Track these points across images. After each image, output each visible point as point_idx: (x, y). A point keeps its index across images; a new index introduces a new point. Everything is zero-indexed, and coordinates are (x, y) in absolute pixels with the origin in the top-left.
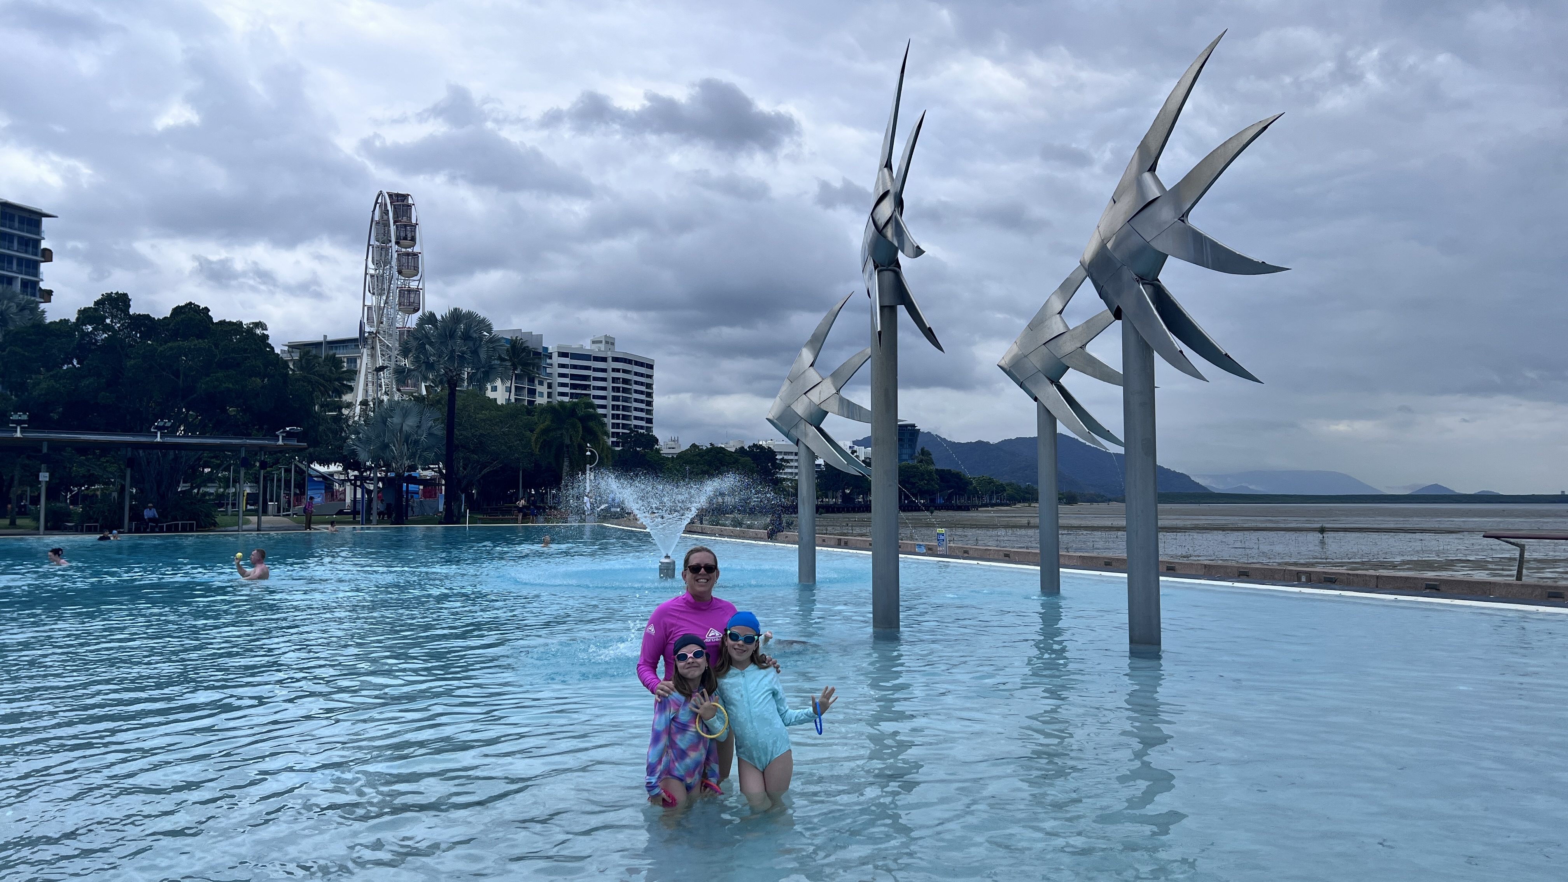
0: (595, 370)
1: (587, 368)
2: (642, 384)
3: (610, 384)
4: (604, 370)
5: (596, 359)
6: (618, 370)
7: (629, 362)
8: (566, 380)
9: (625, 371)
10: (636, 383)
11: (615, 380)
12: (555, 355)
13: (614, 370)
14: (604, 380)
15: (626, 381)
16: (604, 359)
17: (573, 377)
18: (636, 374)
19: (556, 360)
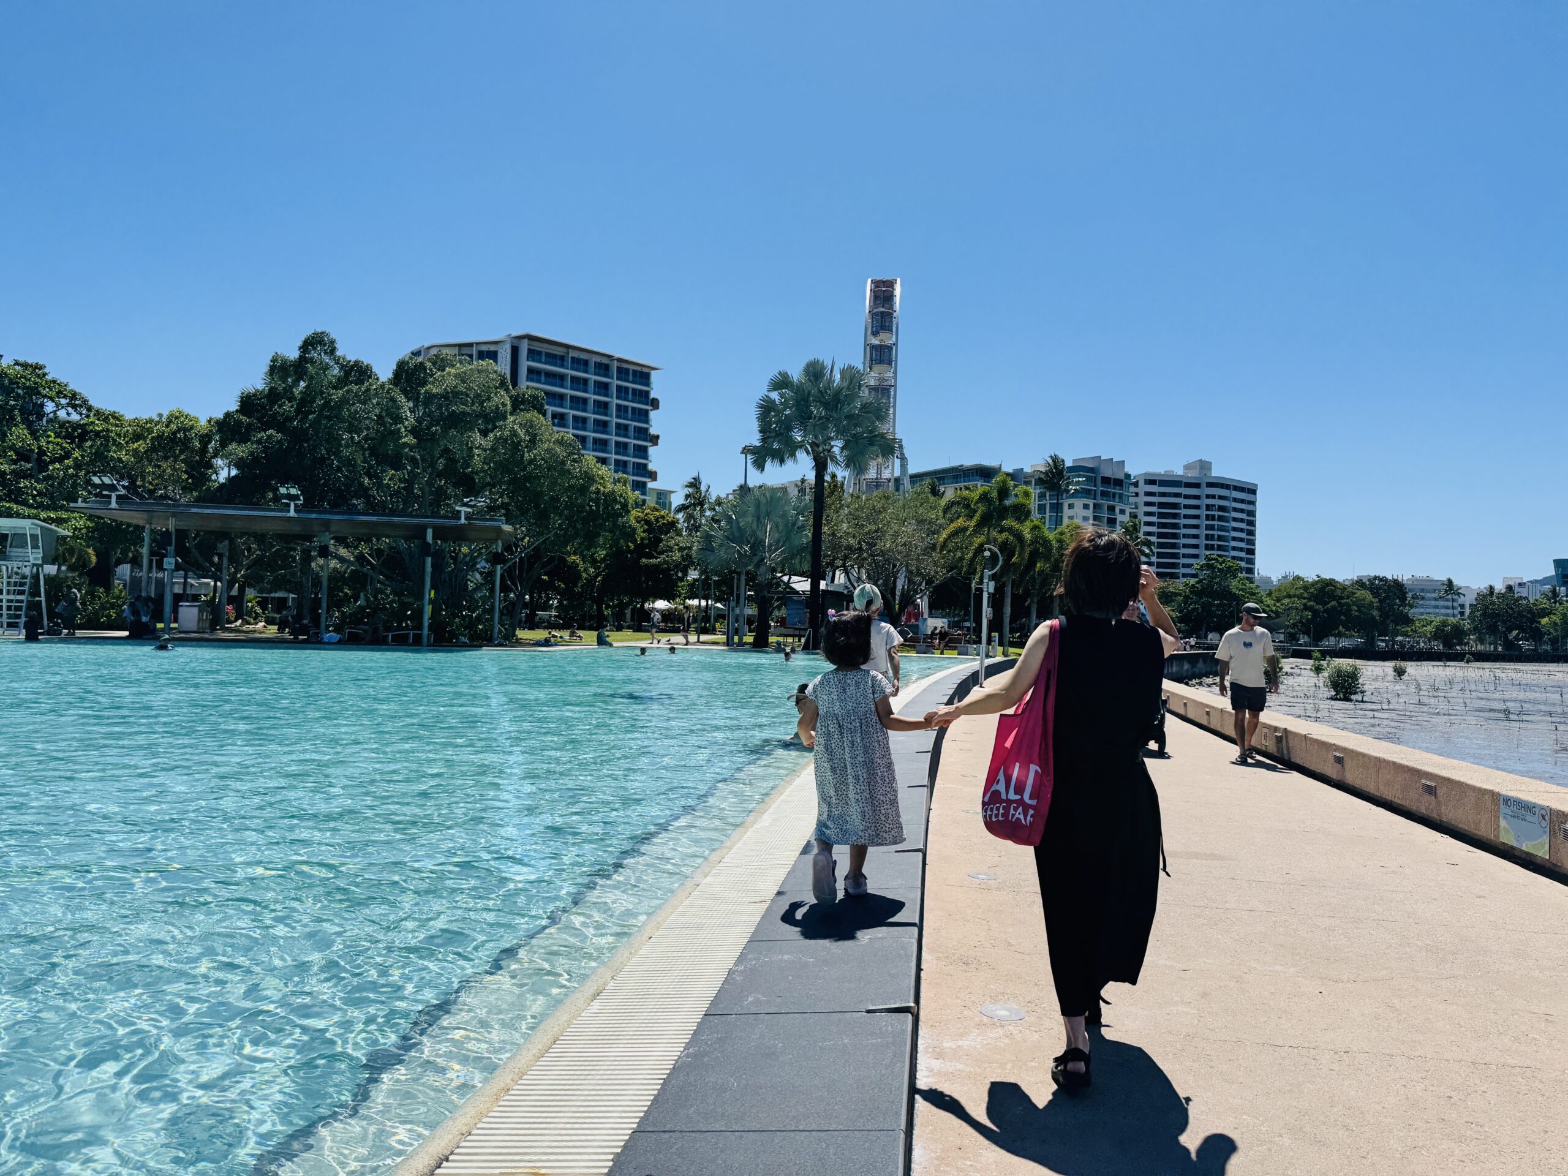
1: (1178, 495)
2: (1242, 511)
3: (1203, 512)
4: (1197, 497)
5: (1189, 485)
6: (1213, 497)
7: (1226, 487)
9: (1221, 497)
10: (1235, 510)
11: (1208, 507)
12: (1140, 483)
14: (1197, 507)
15: (1222, 508)
16: (1197, 485)
18: (1235, 500)
19: (1142, 488)
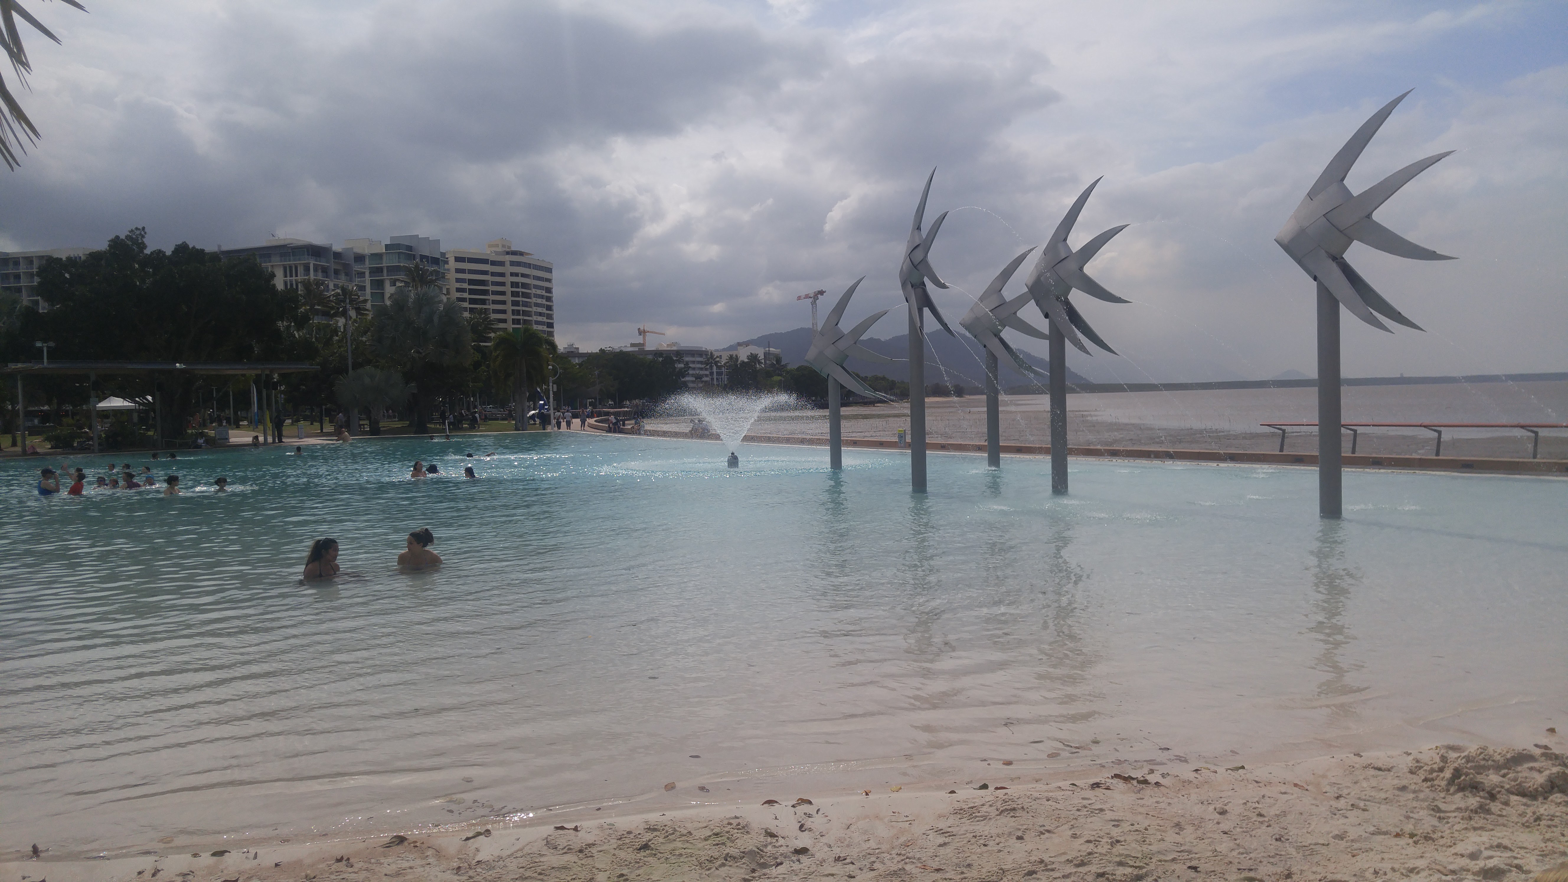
0: (493, 274)
1: (485, 273)
3: (509, 289)
4: (502, 275)
5: (494, 263)
7: (527, 265)
8: (465, 286)
10: (536, 287)
12: (452, 260)
13: (512, 274)
14: (503, 284)
15: (525, 286)
16: (502, 264)
17: (471, 282)
18: (535, 278)
19: (452, 264)
